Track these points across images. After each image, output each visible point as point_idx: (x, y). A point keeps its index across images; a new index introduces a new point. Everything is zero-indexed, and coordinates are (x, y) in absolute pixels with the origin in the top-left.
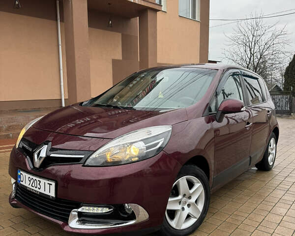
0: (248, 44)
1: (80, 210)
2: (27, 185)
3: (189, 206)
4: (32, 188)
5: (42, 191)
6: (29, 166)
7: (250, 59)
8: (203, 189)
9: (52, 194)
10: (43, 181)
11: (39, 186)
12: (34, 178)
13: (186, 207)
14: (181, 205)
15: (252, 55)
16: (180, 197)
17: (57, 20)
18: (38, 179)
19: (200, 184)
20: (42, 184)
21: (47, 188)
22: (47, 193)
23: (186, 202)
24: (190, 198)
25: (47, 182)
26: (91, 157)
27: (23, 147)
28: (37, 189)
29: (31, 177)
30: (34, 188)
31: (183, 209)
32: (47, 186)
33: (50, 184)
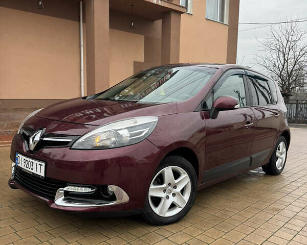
0: (281, 50)
1: (65, 189)
2: (22, 166)
3: (174, 195)
4: (26, 169)
5: (34, 171)
6: (25, 149)
7: (283, 66)
8: (189, 180)
9: (42, 174)
10: (35, 162)
11: (32, 167)
12: (29, 159)
13: (170, 196)
14: (166, 193)
15: (286, 61)
16: (164, 186)
17: (79, 21)
18: (31, 160)
19: (187, 175)
20: (34, 165)
21: (38, 169)
22: (38, 173)
23: (171, 191)
24: (175, 187)
25: (38, 163)
26: (78, 141)
27: (23, 133)
28: (30, 170)
29: (26, 159)
30: (28, 169)
31: (168, 197)
32: (39, 166)
33: (41, 165)
